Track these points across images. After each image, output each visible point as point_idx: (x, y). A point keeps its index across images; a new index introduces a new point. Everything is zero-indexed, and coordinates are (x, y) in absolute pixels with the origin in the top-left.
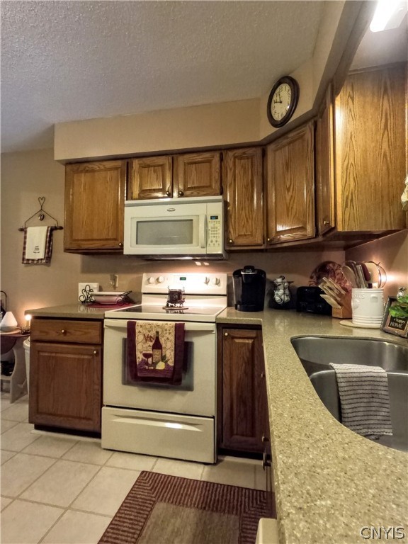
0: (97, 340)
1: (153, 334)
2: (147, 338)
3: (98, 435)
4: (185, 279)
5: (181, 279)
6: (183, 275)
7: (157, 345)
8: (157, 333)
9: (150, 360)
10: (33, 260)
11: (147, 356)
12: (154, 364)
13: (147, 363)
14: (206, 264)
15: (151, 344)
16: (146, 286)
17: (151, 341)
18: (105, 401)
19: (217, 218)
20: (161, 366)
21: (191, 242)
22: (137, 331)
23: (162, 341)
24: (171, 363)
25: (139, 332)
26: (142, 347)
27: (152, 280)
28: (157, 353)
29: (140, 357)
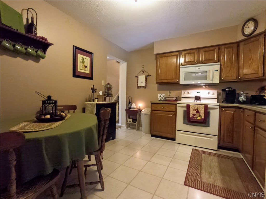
0: (174, 110)
1: (196, 108)
2: (194, 110)
3: (174, 139)
4: (199, 92)
5: (198, 92)
6: (198, 91)
7: (198, 112)
8: (198, 108)
9: (195, 116)
10: (140, 87)
11: (194, 115)
12: (197, 117)
13: (194, 117)
14: (207, 87)
15: (196, 111)
16: (183, 95)
17: (195, 111)
18: (177, 129)
19: (217, 70)
20: (199, 118)
21: (206, 79)
22: (190, 107)
23: (199, 110)
24: (203, 117)
25: (191, 108)
26: (192, 112)
27: (186, 93)
28: (198, 115)
29: (191, 115)
